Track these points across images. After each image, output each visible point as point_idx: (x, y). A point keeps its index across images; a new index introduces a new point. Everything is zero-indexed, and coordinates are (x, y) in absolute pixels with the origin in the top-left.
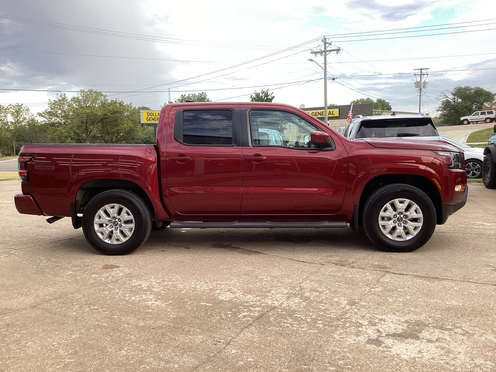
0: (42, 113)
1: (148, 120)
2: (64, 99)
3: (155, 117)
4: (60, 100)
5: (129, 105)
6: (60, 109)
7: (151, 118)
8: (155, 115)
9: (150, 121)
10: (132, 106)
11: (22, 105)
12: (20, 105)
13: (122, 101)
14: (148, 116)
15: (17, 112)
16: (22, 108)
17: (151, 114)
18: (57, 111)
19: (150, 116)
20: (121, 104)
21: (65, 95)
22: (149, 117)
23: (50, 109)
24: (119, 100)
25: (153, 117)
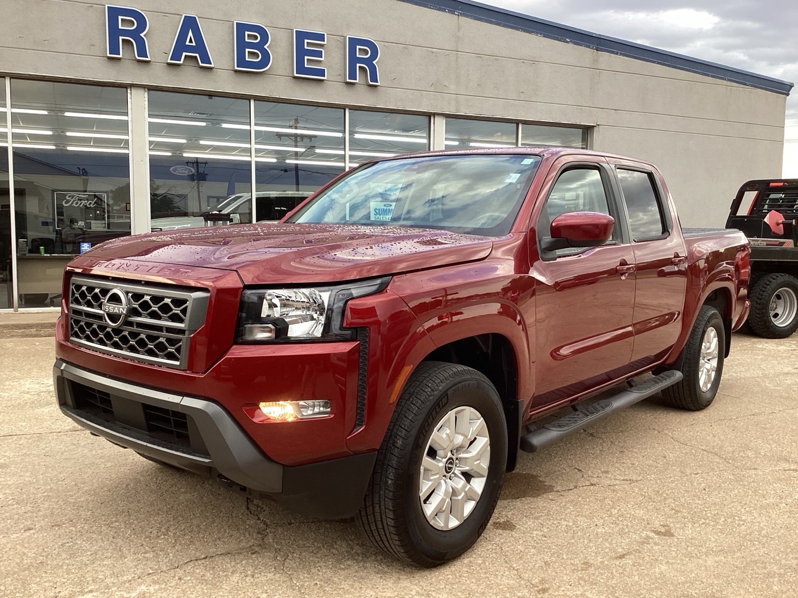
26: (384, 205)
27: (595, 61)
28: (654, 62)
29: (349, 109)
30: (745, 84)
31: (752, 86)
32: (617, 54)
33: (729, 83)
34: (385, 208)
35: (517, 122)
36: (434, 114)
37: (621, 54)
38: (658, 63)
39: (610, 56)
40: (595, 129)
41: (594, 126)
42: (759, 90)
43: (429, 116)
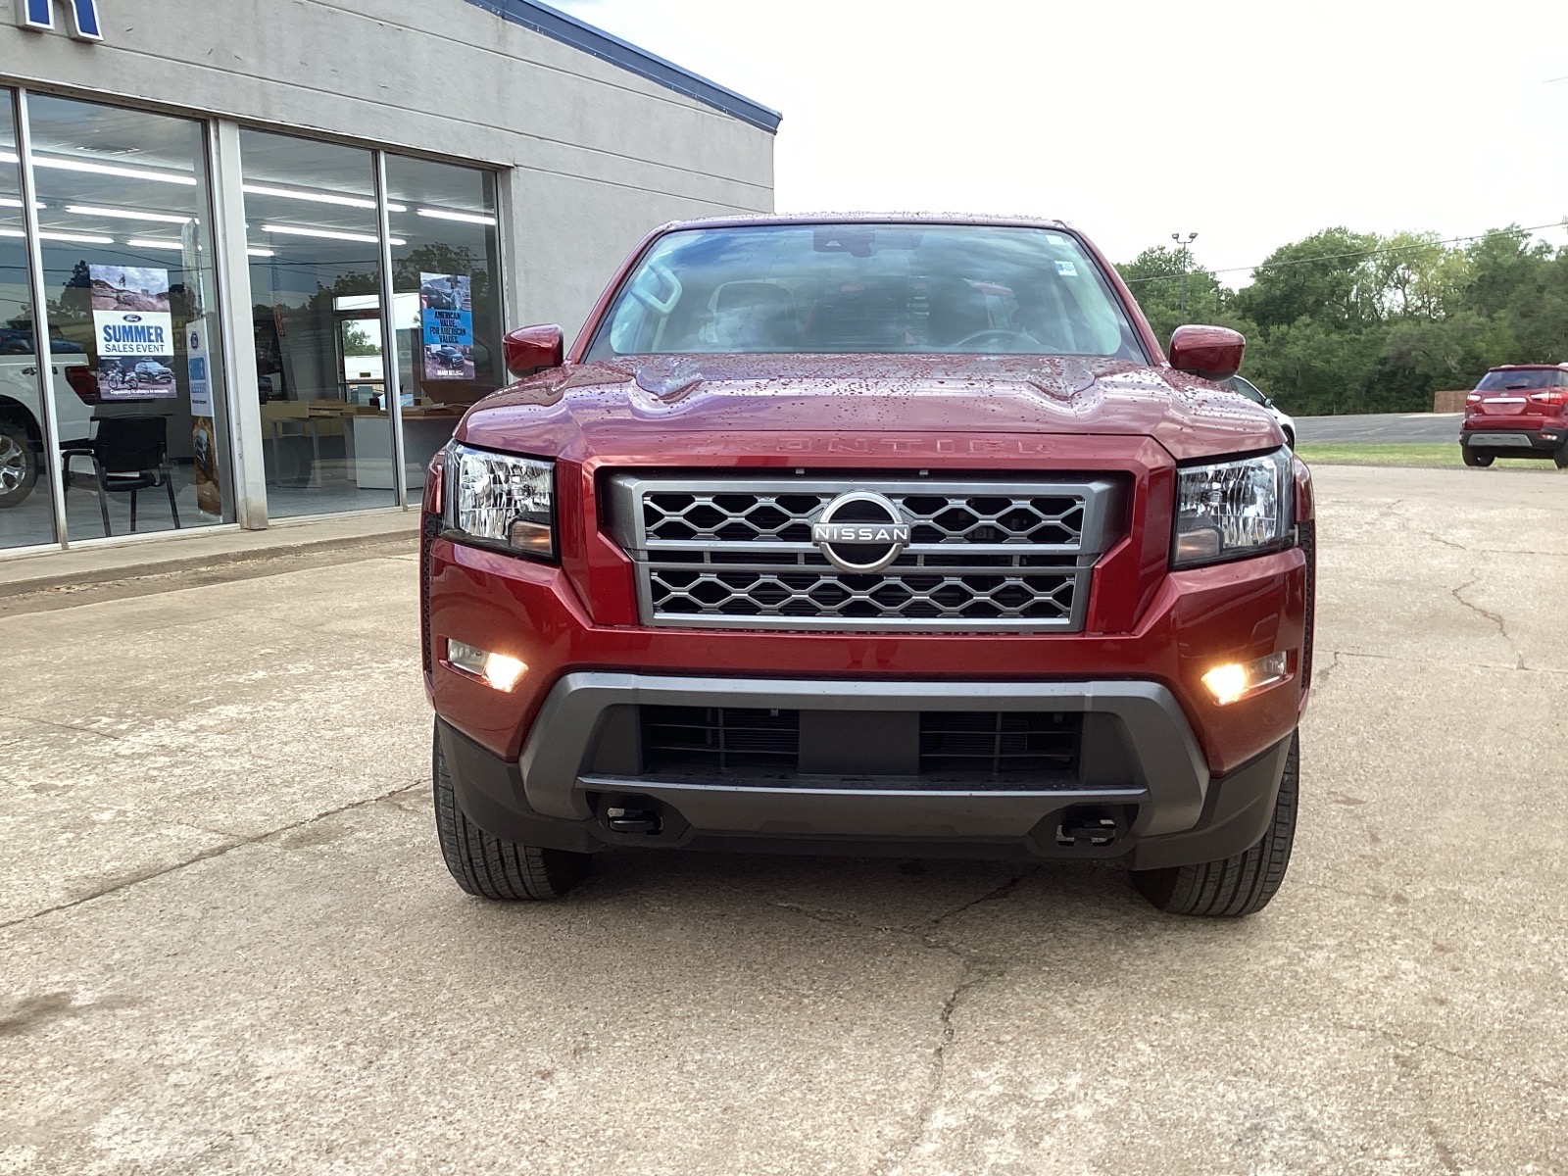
26: (125, 318)
27: (502, 38)
28: (591, 52)
29: (28, 91)
30: (721, 109)
31: (730, 113)
32: (535, 29)
33: (700, 105)
34: (127, 324)
35: (375, 148)
36: (217, 118)
37: (541, 31)
38: (598, 56)
39: (524, 32)
40: (513, 173)
41: (509, 167)
42: (738, 121)
43: (204, 120)
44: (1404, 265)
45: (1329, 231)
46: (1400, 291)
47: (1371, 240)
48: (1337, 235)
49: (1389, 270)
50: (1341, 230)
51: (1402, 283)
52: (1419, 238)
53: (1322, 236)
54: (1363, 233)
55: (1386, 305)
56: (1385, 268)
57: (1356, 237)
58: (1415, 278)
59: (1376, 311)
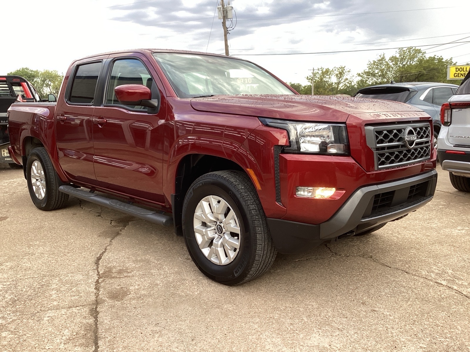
0: (361, 73)
1: (455, 76)
2: (383, 59)
3: (465, 72)
4: (379, 60)
5: (449, 61)
6: (377, 68)
7: (460, 74)
8: (465, 70)
9: (458, 77)
10: (452, 62)
11: (345, 67)
12: (343, 67)
13: (441, 56)
14: (456, 71)
15: (340, 73)
16: (344, 69)
17: (461, 69)
18: (374, 71)
19: (459, 72)
20: (440, 60)
21: (384, 55)
22: (457, 73)
23: (368, 69)
24: (438, 56)
25: (462, 72)
44: (48, 80)
45: (23, 69)
46: (48, 88)
47: (37, 72)
48: (26, 70)
49: (44, 81)
50: (26, 68)
51: (48, 85)
52: (52, 72)
53: (21, 70)
54: (34, 70)
55: (45, 92)
56: (43, 81)
57: (32, 71)
58: (52, 84)
59: (42, 94)
